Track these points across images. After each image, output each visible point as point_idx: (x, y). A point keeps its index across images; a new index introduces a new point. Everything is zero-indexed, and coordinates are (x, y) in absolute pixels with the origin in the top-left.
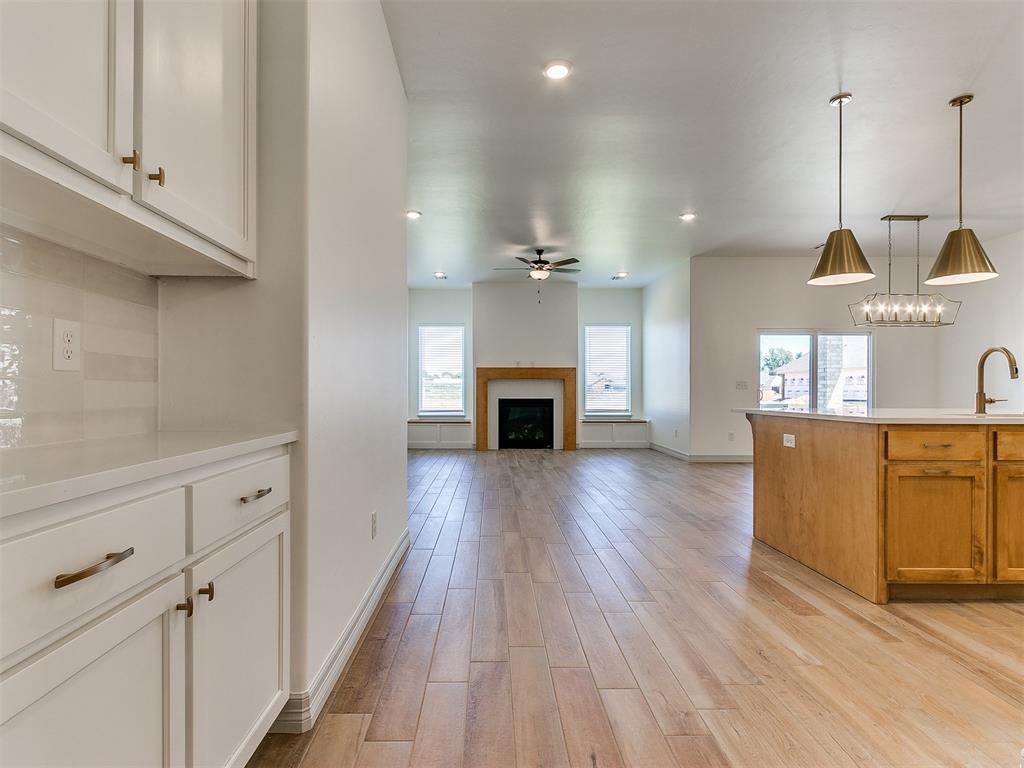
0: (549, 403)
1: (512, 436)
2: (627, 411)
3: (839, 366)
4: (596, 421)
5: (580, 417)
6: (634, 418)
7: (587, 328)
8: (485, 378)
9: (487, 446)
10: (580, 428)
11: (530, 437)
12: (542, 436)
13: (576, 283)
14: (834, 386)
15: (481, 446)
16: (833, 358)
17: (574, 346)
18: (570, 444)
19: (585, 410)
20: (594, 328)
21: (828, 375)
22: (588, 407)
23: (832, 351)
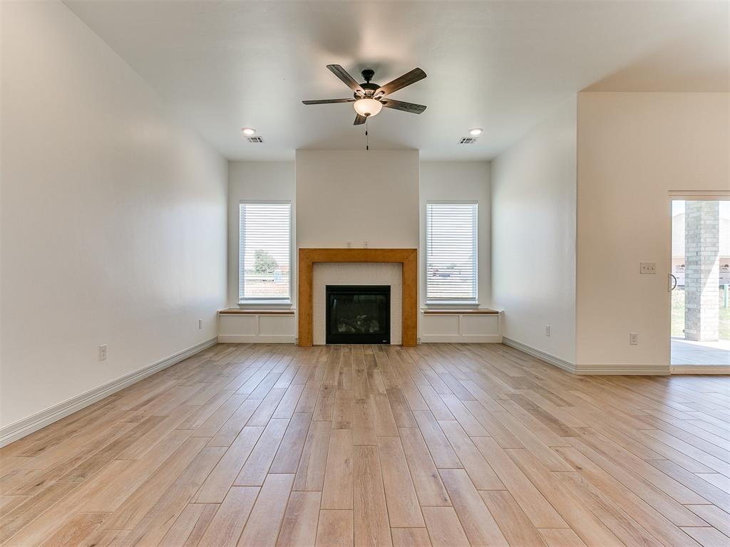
0: (385, 291)
1: (342, 329)
2: (473, 299)
3: (714, 249)
4: (440, 311)
5: (421, 307)
6: (482, 308)
7: (429, 206)
8: (309, 261)
9: (312, 341)
10: (421, 319)
11: (363, 330)
12: (377, 329)
13: (418, 150)
14: (709, 271)
15: (305, 341)
16: (708, 240)
17: (415, 225)
18: (410, 339)
19: (426, 298)
20: (436, 207)
21: (702, 258)
22: (429, 295)
23: (705, 233)
